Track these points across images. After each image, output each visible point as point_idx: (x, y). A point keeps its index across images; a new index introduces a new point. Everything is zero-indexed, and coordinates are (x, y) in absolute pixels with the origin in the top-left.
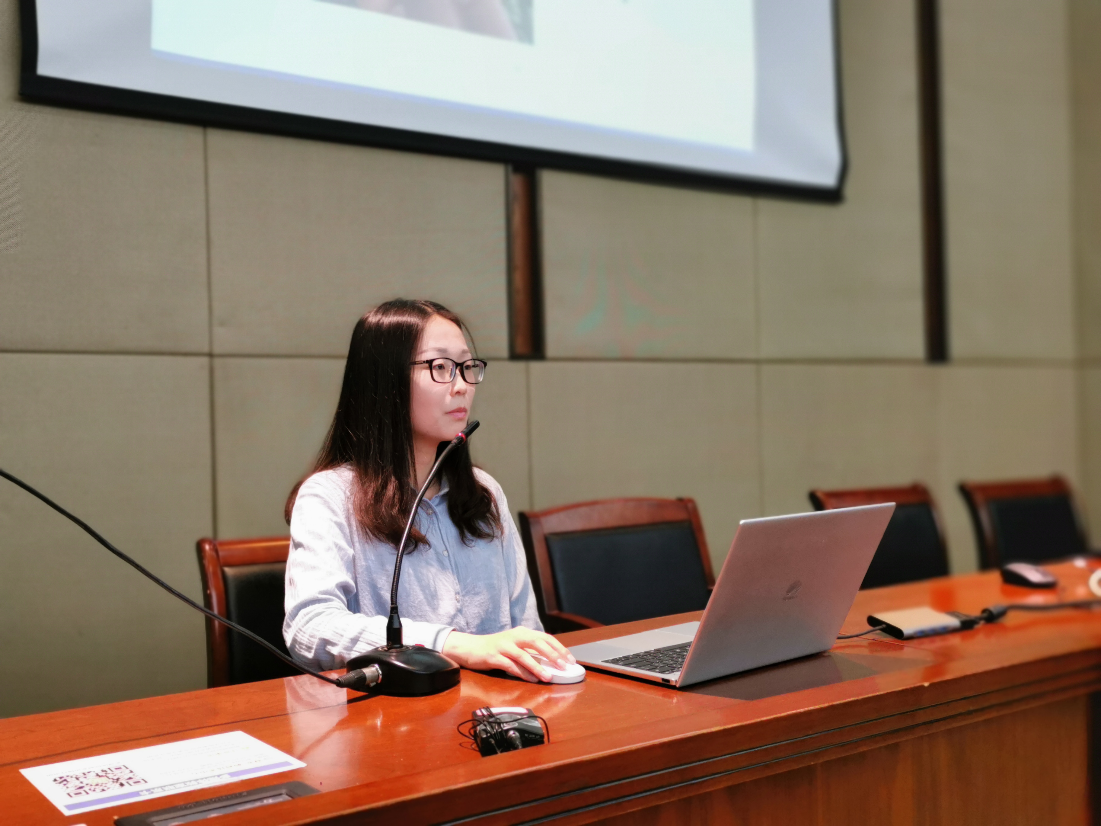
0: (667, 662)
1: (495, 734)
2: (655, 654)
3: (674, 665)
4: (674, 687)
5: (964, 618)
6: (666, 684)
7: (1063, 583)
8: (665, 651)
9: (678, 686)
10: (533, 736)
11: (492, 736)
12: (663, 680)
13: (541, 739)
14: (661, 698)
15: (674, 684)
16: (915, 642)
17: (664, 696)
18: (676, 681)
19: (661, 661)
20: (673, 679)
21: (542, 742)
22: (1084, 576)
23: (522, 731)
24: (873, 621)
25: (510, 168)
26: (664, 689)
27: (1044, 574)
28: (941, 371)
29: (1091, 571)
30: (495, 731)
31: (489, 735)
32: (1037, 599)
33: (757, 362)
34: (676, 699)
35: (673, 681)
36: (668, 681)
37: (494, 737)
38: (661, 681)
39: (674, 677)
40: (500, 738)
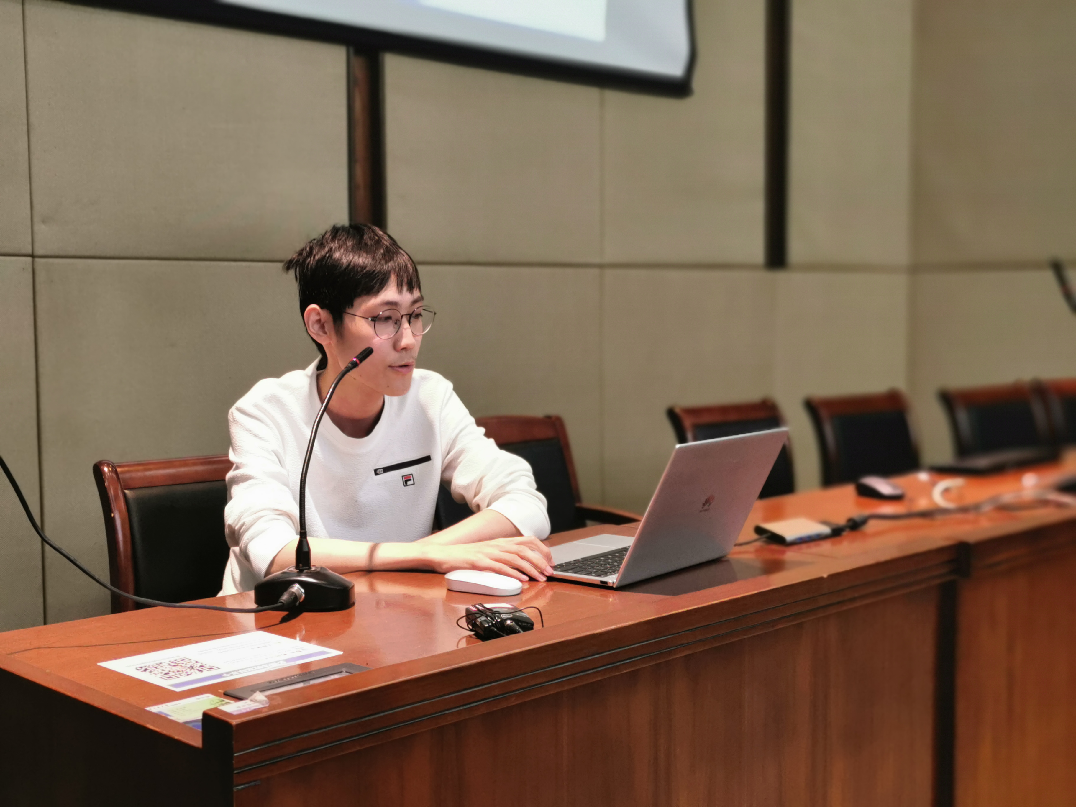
0: (598, 568)
1: (495, 623)
2: (584, 562)
3: (606, 570)
4: (611, 588)
5: (835, 527)
6: (604, 586)
7: (909, 494)
8: (592, 559)
9: (614, 587)
10: (526, 624)
11: (493, 625)
12: (602, 582)
13: (532, 627)
14: (599, 598)
15: (611, 585)
16: (795, 548)
17: (601, 595)
18: (613, 583)
19: (593, 567)
20: (611, 581)
21: (532, 629)
22: (928, 488)
23: (516, 620)
24: (759, 531)
25: (352, 50)
26: (602, 590)
27: (895, 487)
28: (780, 276)
29: (933, 484)
30: (495, 621)
31: (490, 624)
32: (888, 509)
33: (601, 266)
34: (613, 598)
35: (610, 583)
36: (606, 583)
37: (495, 626)
38: (599, 583)
39: (612, 579)
40: (500, 626)
